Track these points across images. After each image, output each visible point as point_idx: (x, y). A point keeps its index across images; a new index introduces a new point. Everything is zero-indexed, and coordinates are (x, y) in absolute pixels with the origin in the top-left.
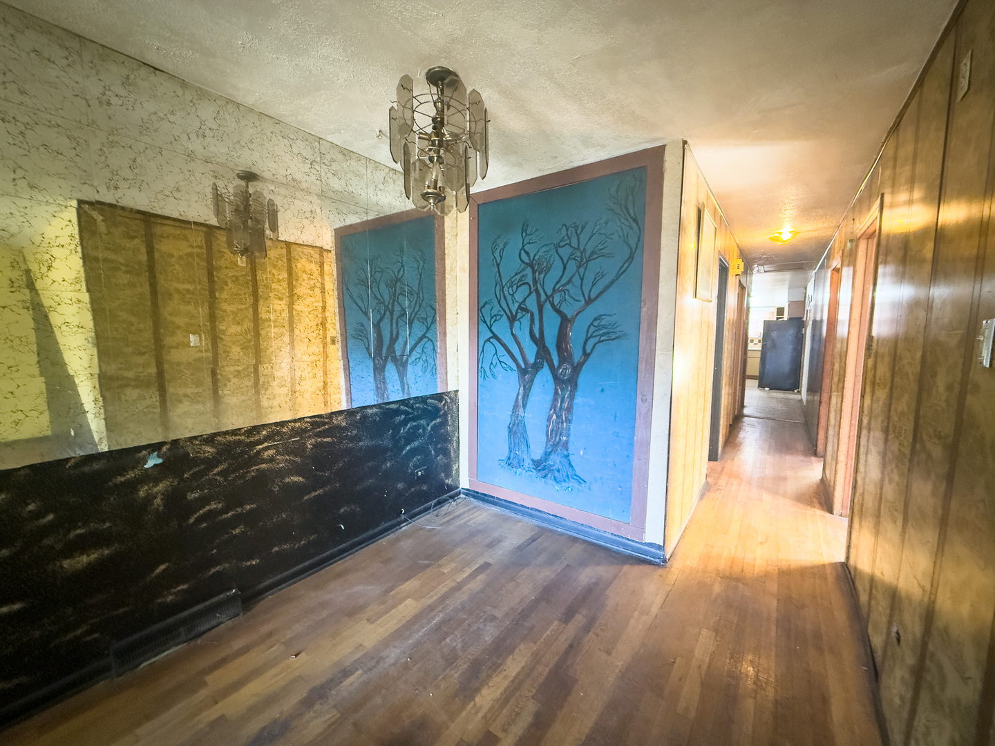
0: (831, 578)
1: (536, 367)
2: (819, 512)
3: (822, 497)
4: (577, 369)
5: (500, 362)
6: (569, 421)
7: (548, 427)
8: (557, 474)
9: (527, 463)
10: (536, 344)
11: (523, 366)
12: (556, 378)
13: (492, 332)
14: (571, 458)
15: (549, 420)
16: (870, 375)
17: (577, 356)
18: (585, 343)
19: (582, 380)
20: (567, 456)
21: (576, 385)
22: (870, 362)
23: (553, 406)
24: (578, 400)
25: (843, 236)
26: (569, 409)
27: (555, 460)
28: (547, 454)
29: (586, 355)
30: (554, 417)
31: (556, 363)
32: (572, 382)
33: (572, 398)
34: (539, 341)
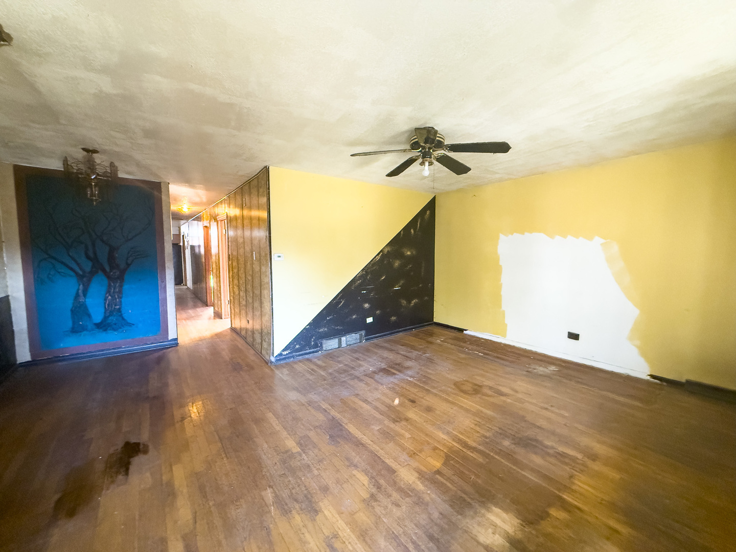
0: (229, 331)
1: (93, 273)
2: (218, 320)
3: (218, 315)
4: (123, 272)
5: (59, 272)
6: (120, 298)
7: (105, 303)
8: (114, 326)
9: (90, 326)
10: (91, 260)
11: (81, 273)
12: (109, 277)
13: (48, 254)
14: (124, 315)
15: (105, 300)
16: (231, 266)
17: (123, 266)
18: (127, 259)
19: (126, 277)
20: (121, 316)
21: (123, 279)
22: (230, 262)
23: (108, 292)
24: (126, 287)
25: (209, 215)
26: (120, 292)
27: (112, 319)
28: (106, 318)
29: (128, 265)
30: (110, 297)
31: (108, 269)
32: (121, 278)
33: (121, 286)
34: (95, 260)
